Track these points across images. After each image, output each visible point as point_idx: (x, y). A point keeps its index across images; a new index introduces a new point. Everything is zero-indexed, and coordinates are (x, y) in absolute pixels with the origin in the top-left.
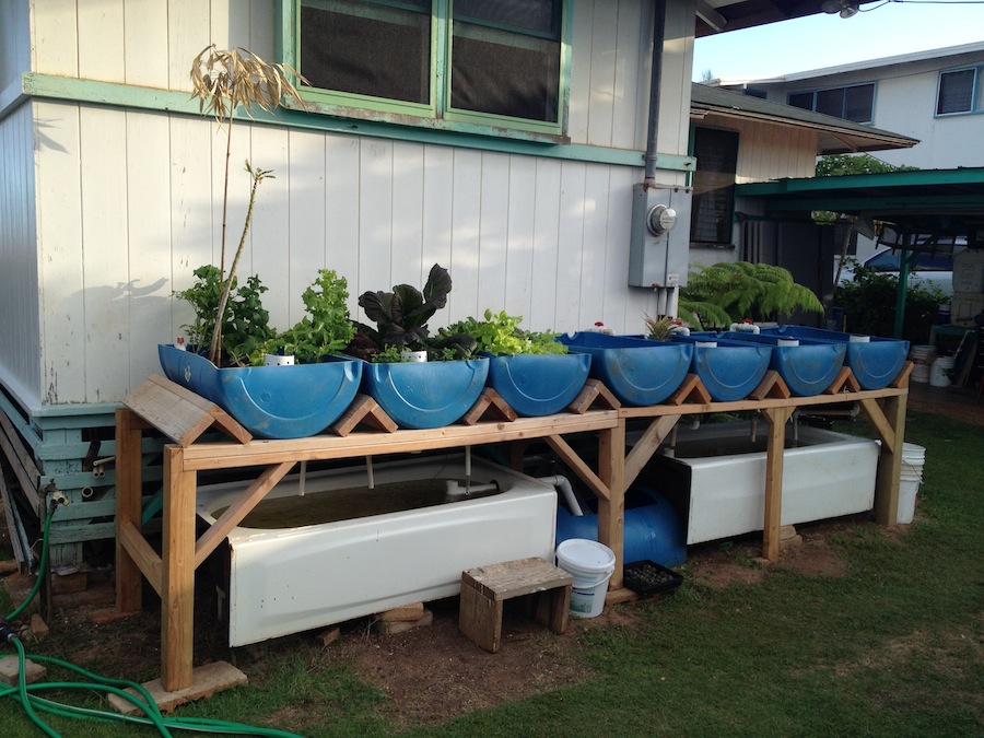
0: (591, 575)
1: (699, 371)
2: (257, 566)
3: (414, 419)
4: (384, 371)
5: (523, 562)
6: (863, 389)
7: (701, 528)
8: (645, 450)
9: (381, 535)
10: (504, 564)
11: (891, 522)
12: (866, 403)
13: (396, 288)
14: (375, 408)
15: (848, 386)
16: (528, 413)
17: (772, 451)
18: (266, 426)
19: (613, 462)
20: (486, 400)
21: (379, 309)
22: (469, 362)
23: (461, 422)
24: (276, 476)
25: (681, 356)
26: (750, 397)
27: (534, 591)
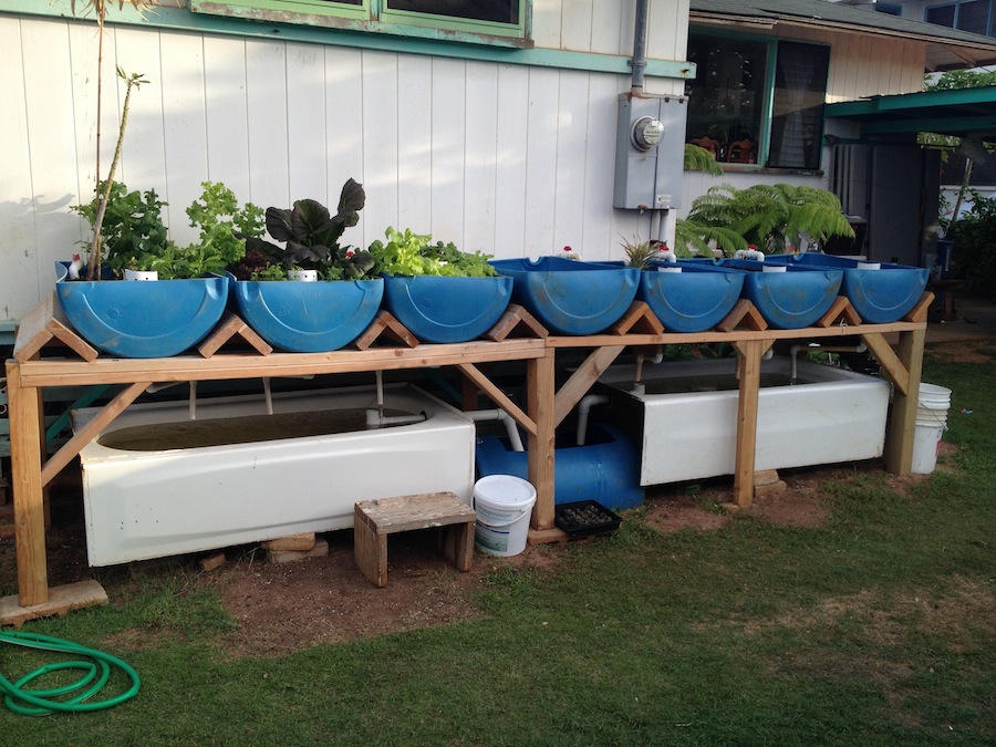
0: (505, 512)
1: (650, 298)
2: (111, 488)
3: (294, 341)
4: (253, 290)
5: (429, 496)
6: (865, 322)
7: (657, 468)
8: (581, 382)
9: (260, 462)
10: (406, 498)
11: (903, 471)
12: (869, 338)
13: (297, 204)
14: (243, 329)
15: (844, 318)
16: (434, 339)
17: (744, 387)
18: (115, 344)
19: (539, 395)
20: (380, 323)
21: (283, 226)
22: (359, 282)
23: (352, 346)
24: (128, 397)
25: (625, 281)
26: (717, 328)
27: (427, 526)
